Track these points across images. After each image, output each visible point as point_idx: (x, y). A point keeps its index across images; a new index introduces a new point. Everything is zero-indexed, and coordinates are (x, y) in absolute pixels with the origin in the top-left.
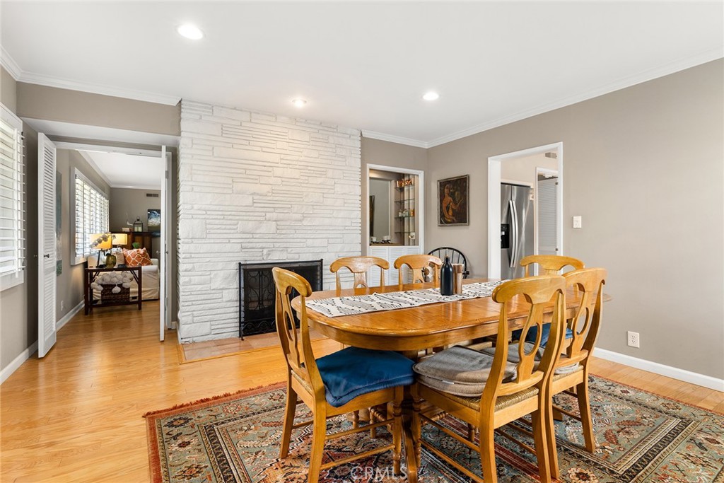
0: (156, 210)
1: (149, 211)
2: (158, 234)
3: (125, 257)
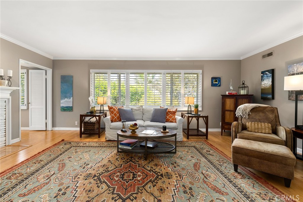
0: (268, 70)
1: (262, 73)
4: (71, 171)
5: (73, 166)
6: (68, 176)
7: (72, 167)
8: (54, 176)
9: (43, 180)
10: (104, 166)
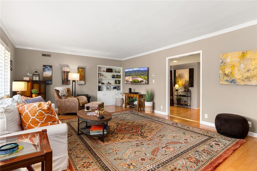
0: (49, 66)
1: (44, 66)
2: (50, 82)
3: (20, 114)
4: (151, 144)
5: (147, 147)
6: (155, 142)
7: (149, 147)
8: (163, 146)
9: (171, 146)
10: (130, 138)
